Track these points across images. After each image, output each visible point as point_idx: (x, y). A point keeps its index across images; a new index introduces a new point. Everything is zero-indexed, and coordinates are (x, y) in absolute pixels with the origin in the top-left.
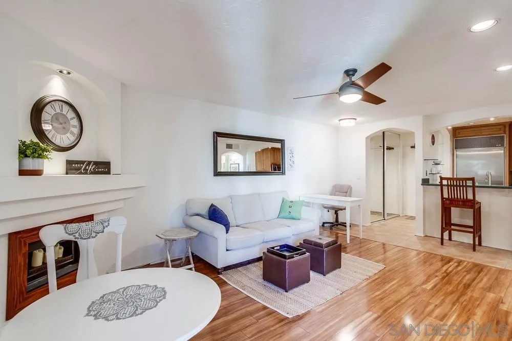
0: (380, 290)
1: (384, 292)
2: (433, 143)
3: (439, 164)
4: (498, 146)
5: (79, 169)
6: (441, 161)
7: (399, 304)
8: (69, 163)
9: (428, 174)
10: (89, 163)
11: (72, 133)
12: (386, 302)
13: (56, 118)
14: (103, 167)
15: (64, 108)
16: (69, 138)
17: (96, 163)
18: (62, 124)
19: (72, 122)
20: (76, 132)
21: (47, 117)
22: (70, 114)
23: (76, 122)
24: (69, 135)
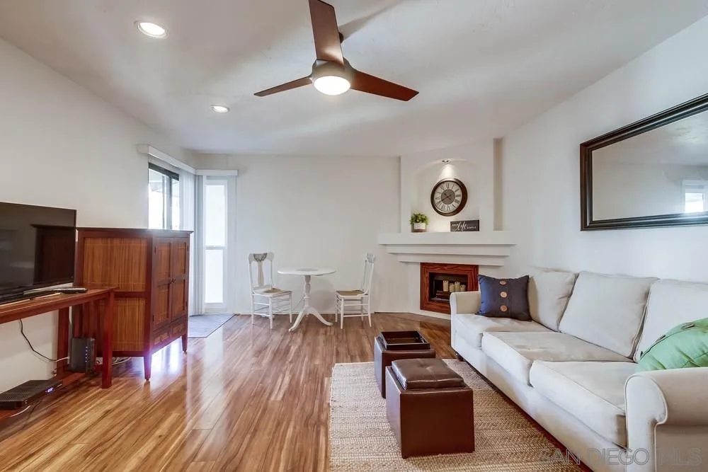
0: (291, 441)
1: (282, 442)
5: (456, 228)
7: (252, 430)
8: (452, 223)
10: (463, 222)
12: (271, 423)
13: (444, 194)
14: (474, 225)
15: (451, 185)
16: (454, 205)
17: (468, 223)
18: (448, 197)
19: (457, 193)
20: (459, 199)
21: (438, 195)
22: (455, 188)
23: (459, 192)
24: (454, 203)
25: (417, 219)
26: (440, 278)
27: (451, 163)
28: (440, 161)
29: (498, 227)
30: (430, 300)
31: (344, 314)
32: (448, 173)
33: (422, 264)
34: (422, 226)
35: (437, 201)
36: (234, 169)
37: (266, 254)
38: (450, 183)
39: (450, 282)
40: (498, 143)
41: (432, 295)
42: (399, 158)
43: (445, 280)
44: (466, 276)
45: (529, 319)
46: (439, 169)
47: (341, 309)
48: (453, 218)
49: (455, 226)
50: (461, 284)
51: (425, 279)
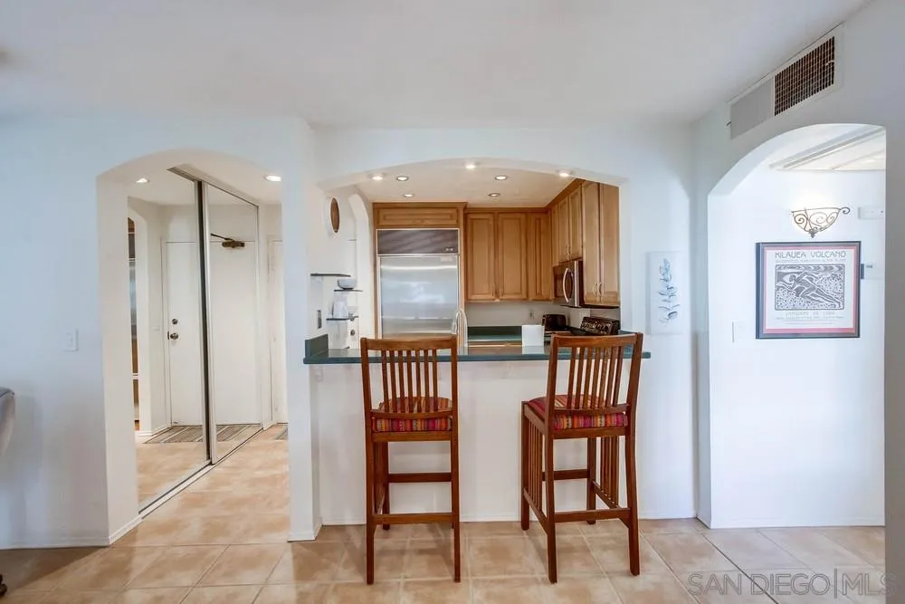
2: (336, 225)
3: (351, 289)
4: (448, 252)
6: (355, 282)
9: (324, 321)
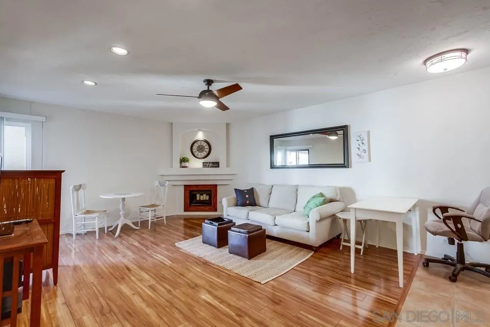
5: (206, 165)
8: (203, 163)
10: (210, 163)
11: (206, 151)
13: (199, 146)
14: (216, 165)
15: (203, 143)
16: (204, 154)
17: (213, 163)
18: (201, 149)
19: (206, 147)
20: (207, 150)
21: (195, 147)
22: (205, 144)
23: (207, 147)
24: (204, 152)
25: (184, 160)
26: (195, 193)
27: (203, 131)
28: (197, 129)
29: (228, 166)
30: (190, 206)
31: (152, 220)
32: (200, 136)
33: (185, 186)
34: (187, 164)
35: (194, 151)
36: (44, 116)
37: (81, 185)
38: (202, 142)
39: (200, 195)
40: (228, 125)
41: (191, 202)
42: (172, 124)
43: (198, 194)
44: (211, 191)
45: (255, 205)
46: (195, 133)
47: (149, 216)
48: (204, 160)
49: (205, 165)
50: (207, 195)
51: (187, 194)
